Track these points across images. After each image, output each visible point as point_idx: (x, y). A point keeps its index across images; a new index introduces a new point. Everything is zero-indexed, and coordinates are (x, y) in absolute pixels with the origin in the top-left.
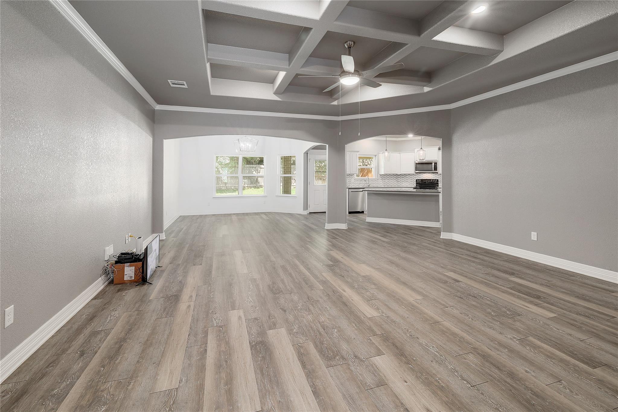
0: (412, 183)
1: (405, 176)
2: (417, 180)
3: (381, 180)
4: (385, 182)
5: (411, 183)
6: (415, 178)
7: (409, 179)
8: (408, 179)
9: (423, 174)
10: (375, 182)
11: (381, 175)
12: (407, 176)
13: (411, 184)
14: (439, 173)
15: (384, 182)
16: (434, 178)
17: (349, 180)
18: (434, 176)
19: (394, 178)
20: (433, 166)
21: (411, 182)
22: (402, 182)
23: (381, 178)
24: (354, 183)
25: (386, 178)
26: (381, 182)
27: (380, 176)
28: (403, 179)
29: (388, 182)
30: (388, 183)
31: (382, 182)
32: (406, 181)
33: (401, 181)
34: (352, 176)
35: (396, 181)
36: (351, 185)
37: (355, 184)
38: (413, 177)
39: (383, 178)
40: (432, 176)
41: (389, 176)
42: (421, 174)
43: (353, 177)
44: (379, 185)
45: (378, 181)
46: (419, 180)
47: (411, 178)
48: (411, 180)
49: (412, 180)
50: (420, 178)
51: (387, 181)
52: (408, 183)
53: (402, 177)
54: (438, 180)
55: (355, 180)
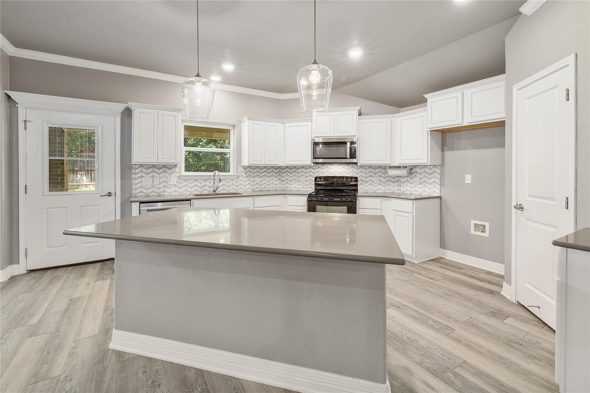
0: (308, 183)
1: (296, 170)
2: (316, 178)
3: (246, 179)
4: (255, 183)
5: (305, 183)
6: (314, 173)
7: (303, 175)
8: (300, 176)
9: (329, 166)
10: (231, 183)
11: (245, 168)
12: (298, 169)
13: (307, 185)
14: (359, 165)
15: (253, 181)
16: (348, 173)
17: (162, 180)
18: (348, 169)
19: (275, 174)
20: (348, 150)
21: (307, 181)
22: (288, 182)
23: (245, 173)
24: (178, 185)
25: (256, 174)
26: (245, 182)
27: (243, 170)
28: (292, 175)
29: (261, 181)
30: (260, 183)
31: (247, 183)
32: (297, 179)
33: (287, 179)
34: (172, 171)
35: (279, 179)
36: (168, 190)
37: (181, 188)
38: (311, 171)
39: (251, 174)
40: (345, 170)
41: (263, 171)
42: (325, 166)
43: (173, 173)
44: (241, 188)
45: (238, 180)
46: (320, 178)
47: (305, 174)
48: (307, 177)
49: (308, 179)
50: (323, 173)
51: (258, 179)
52: (300, 183)
53: (289, 173)
54: (356, 178)
55: (179, 178)
